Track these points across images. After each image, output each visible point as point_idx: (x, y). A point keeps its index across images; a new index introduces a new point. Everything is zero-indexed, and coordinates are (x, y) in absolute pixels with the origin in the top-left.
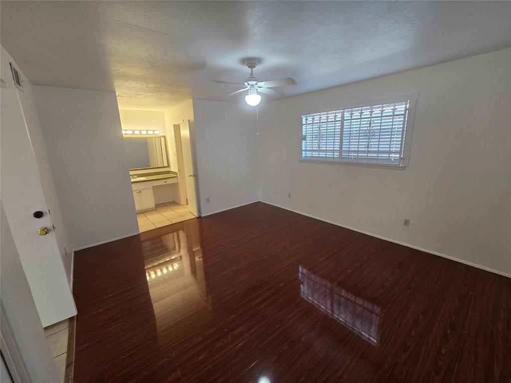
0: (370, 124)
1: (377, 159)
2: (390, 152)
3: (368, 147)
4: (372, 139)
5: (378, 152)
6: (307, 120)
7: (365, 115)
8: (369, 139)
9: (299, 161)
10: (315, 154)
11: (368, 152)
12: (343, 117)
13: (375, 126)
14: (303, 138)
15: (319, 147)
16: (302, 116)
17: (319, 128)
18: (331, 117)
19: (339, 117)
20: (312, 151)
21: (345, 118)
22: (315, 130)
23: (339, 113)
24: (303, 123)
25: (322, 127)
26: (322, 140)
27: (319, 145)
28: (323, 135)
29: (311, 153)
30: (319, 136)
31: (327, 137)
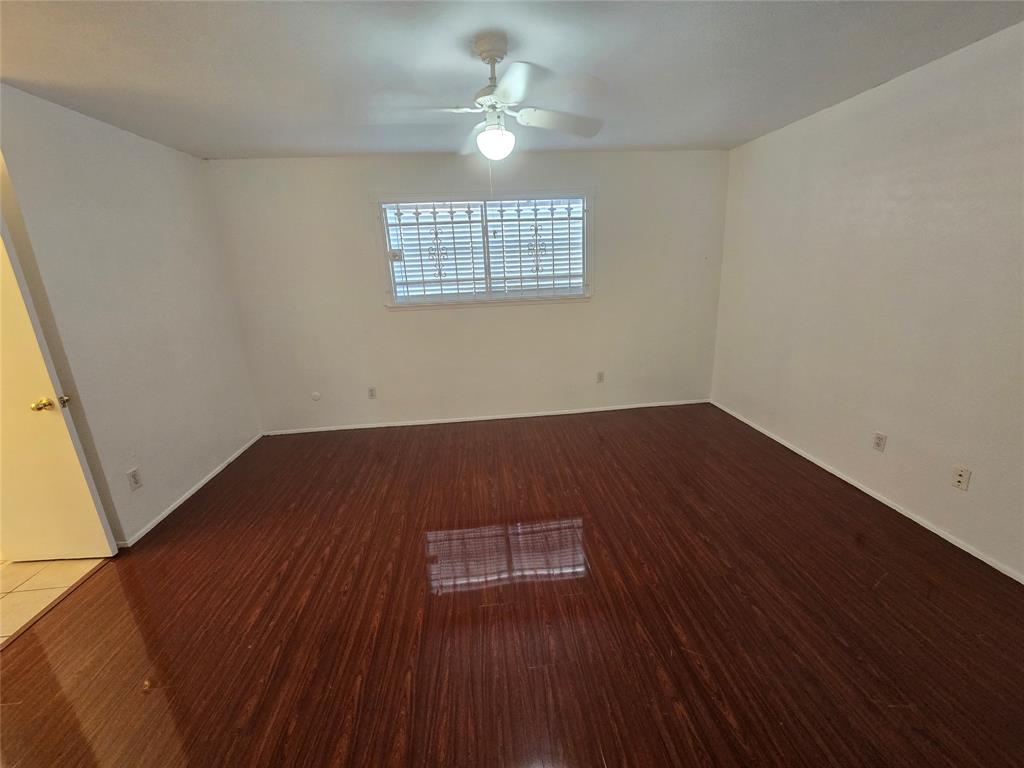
0: (536, 230)
1: (554, 289)
2: (571, 276)
3: (537, 270)
4: (543, 255)
5: (554, 277)
6: (399, 214)
7: (525, 214)
8: (537, 256)
9: (390, 309)
10: (433, 290)
11: (538, 278)
12: (484, 214)
13: (545, 234)
14: (397, 256)
15: (440, 275)
16: (384, 206)
17: (436, 234)
18: (460, 213)
19: (476, 215)
20: (424, 283)
21: (489, 218)
22: (424, 239)
23: (475, 206)
24: (390, 222)
25: (442, 233)
26: (446, 259)
27: (440, 270)
28: (447, 249)
29: (422, 288)
30: (437, 252)
31: (455, 254)
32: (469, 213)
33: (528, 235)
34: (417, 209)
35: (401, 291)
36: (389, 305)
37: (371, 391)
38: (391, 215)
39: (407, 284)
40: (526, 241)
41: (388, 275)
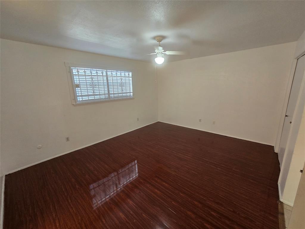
0: (121, 79)
2: (130, 92)
4: (123, 87)
6: (78, 71)
7: (118, 75)
11: (122, 93)
13: (123, 81)
14: (78, 86)
15: (94, 92)
16: (72, 68)
17: (92, 79)
18: (100, 73)
19: (104, 74)
20: (88, 95)
21: (108, 75)
22: (88, 80)
23: (104, 71)
24: (74, 74)
25: (94, 79)
26: (96, 87)
27: (94, 91)
28: (96, 84)
29: (88, 97)
30: (93, 85)
31: (99, 86)
32: (102, 73)
33: (119, 81)
34: (85, 70)
35: (79, 99)
36: (74, 104)
37: (67, 138)
38: (75, 71)
39: (82, 96)
40: (119, 82)
41: (74, 93)
